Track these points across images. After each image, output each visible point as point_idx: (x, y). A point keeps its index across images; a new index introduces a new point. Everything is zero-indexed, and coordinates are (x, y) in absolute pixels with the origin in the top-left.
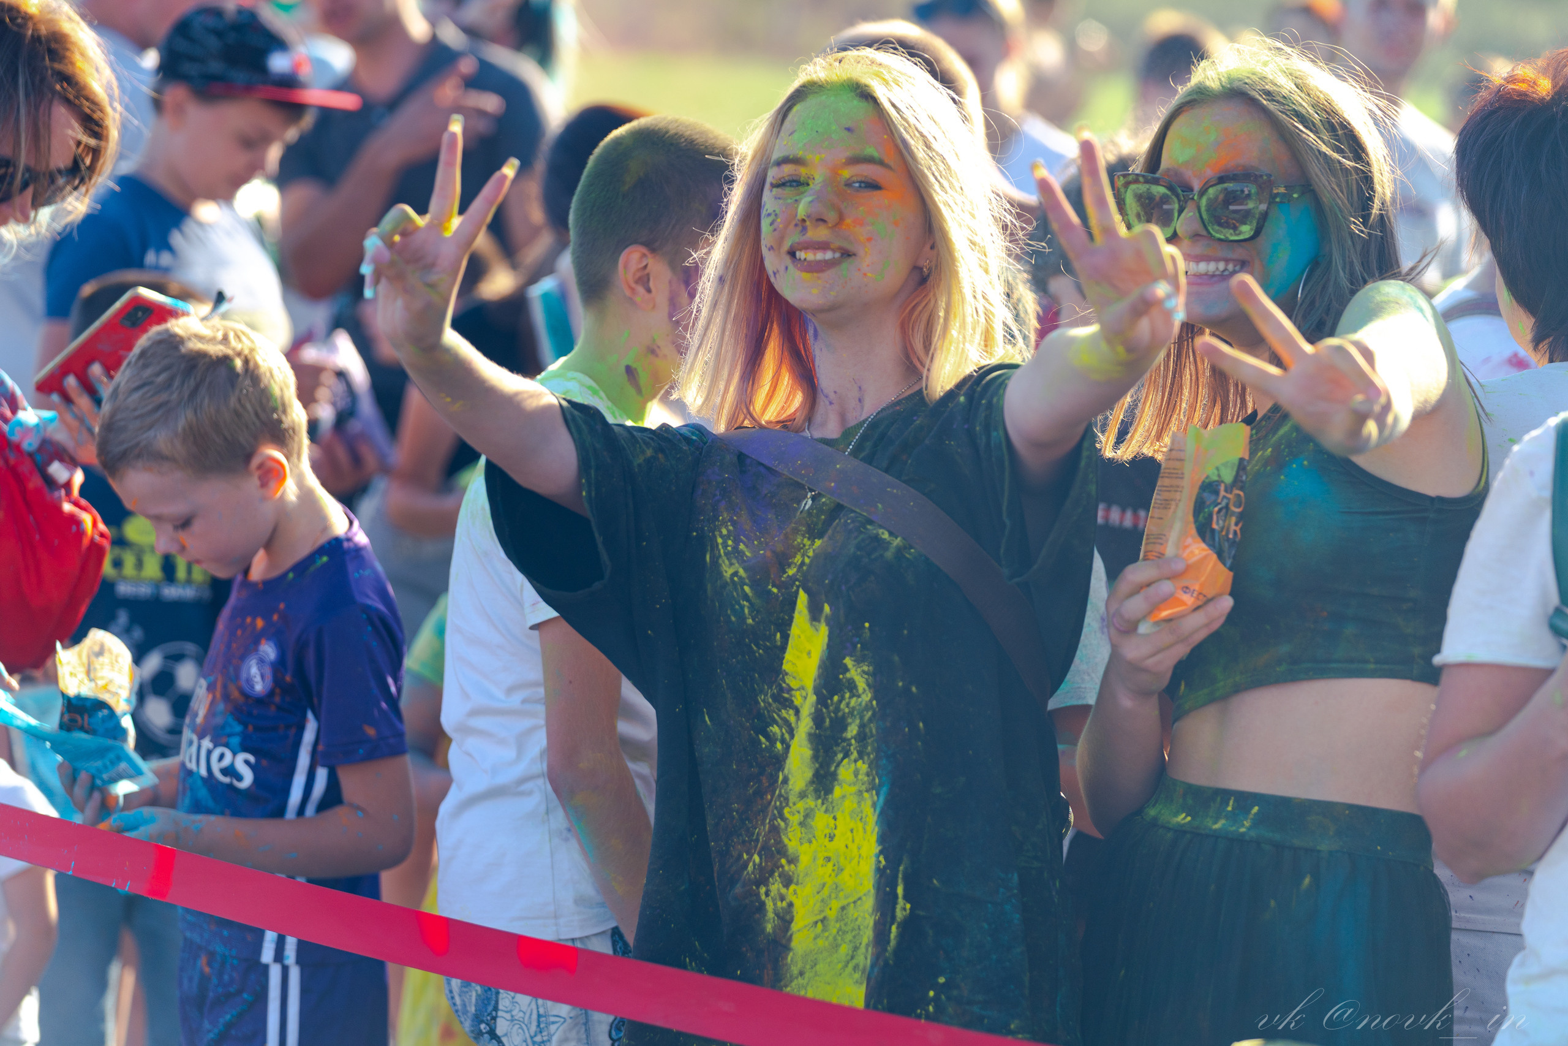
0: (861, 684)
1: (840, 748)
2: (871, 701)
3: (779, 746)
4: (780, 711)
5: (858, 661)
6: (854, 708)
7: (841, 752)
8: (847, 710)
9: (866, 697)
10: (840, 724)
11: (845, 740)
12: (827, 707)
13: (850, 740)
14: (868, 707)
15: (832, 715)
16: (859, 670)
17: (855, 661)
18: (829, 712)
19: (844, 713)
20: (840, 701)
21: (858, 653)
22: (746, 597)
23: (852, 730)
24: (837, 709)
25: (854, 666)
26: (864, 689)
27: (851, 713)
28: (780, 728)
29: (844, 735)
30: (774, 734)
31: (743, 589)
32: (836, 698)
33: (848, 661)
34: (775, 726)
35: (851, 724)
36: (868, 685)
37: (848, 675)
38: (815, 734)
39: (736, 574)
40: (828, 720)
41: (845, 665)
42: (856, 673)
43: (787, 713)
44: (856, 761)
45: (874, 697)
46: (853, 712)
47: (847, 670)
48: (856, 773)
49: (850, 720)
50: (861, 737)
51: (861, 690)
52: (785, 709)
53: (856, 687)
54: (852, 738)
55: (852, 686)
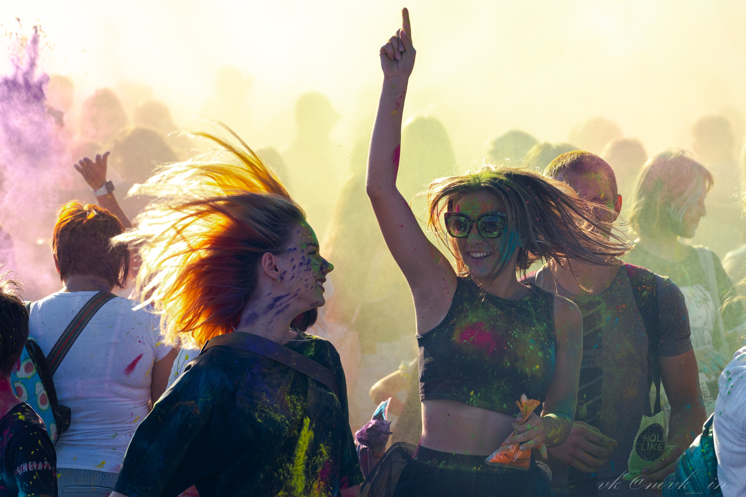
0: (325, 452)
1: (314, 476)
2: (329, 459)
3: (282, 477)
4: (287, 463)
5: (325, 445)
6: (321, 462)
7: (314, 477)
8: (318, 462)
9: (327, 458)
10: (315, 467)
11: (316, 473)
12: (311, 460)
13: (318, 473)
14: (328, 461)
15: (312, 463)
16: (325, 448)
17: (324, 445)
18: (311, 462)
19: (317, 463)
20: (316, 459)
21: (326, 443)
22: (287, 425)
23: (319, 470)
24: (315, 462)
25: (323, 447)
26: (326, 455)
27: (320, 463)
28: (283, 470)
29: (316, 471)
30: (281, 472)
31: (286, 423)
32: (315, 458)
33: (322, 445)
34: (281, 469)
35: (319, 467)
36: (328, 453)
37: (321, 450)
38: (306, 470)
39: (282, 418)
40: (311, 465)
41: (320, 446)
42: (324, 449)
43: (289, 465)
44: (320, 481)
45: (331, 458)
46: (321, 463)
47: (320, 448)
48: (319, 485)
49: (319, 466)
50: (322, 473)
51: (324, 455)
52: (289, 463)
53: (323, 454)
54: (319, 473)
55: (321, 454)
